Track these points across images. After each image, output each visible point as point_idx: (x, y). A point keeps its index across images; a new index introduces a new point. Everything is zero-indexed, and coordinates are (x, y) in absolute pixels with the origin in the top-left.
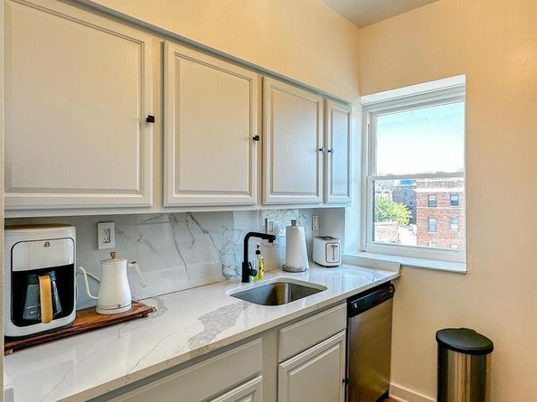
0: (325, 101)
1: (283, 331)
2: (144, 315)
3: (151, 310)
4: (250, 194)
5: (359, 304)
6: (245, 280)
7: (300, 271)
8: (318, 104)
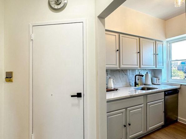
0: (156, 42)
1: (148, 96)
2: (116, 90)
3: (118, 89)
4: (137, 65)
5: (167, 93)
6: (135, 86)
7: (149, 85)
8: (154, 42)
